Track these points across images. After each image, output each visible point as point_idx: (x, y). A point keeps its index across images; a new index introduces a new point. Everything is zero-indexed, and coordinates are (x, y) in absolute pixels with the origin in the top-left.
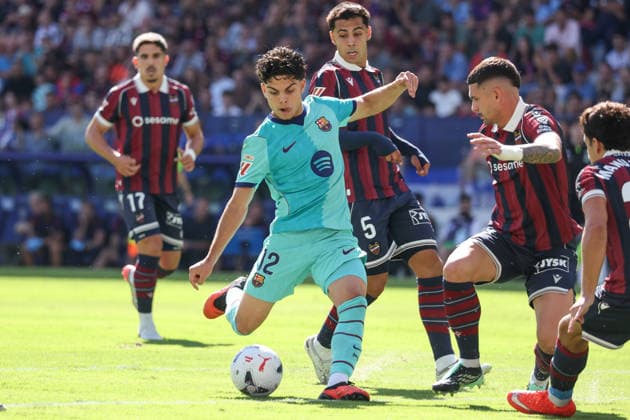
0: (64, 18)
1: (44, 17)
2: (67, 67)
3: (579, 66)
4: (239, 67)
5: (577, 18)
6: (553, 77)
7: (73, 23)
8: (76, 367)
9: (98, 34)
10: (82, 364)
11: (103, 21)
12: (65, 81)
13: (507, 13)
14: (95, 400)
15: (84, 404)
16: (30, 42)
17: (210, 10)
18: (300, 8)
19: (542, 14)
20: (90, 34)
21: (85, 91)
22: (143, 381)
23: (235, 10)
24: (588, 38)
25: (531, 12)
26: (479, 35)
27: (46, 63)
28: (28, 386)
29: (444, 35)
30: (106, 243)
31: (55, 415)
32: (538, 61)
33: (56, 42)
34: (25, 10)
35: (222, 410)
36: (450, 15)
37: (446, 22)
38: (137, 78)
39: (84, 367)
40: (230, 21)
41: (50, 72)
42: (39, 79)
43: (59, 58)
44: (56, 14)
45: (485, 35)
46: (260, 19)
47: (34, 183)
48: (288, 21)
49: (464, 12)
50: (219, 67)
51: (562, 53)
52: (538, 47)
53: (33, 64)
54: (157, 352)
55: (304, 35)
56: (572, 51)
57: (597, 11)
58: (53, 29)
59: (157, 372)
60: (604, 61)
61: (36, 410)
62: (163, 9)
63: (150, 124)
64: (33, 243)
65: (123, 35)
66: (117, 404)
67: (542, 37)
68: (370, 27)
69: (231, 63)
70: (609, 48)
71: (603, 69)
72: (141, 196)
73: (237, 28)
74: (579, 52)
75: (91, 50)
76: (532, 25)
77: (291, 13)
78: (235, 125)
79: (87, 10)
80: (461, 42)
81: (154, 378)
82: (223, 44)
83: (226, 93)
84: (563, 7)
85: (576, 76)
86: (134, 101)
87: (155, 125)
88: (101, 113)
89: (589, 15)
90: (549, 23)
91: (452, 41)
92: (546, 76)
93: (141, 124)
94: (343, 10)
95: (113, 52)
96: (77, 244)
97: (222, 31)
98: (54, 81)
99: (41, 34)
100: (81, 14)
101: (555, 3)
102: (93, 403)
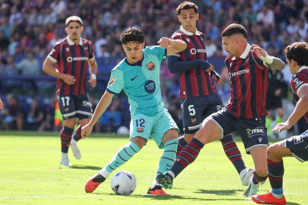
0: (23, 10)
1: (14, 9)
2: (25, 34)
3: (273, 32)
4: (109, 33)
5: (273, 9)
6: (261, 37)
7: (28, 12)
8: (30, 179)
9: (40, 18)
10: (33, 178)
11: (42, 11)
12: (24, 40)
13: (238, 7)
14: (39, 195)
15: (33, 197)
16: (7, 22)
17: (95, 6)
18: (138, 4)
19: (256, 7)
20: (36, 17)
21: (34, 45)
22: (62, 186)
23: (107, 6)
24: (278, 19)
25: (250, 6)
26: (225, 18)
27: (15, 32)
28: (7, 188)
29: (208, 18)
30: (44, 119)
31: (20, 203)
32: (253, 30)
33: (20, 21)
34: (4, 6)
35: (101, 200)
36: (211, 8)
37: (209, 11)
38: (68, 38)
39: (33, 179)
40: (104, 11)
41: (17, 36)
42: (12, 39)
43: (21, 29)
44: (20, 8)
45: (228, 17)
46: (119, 10)
47: (9, 90)
48: (132, 11)
49: (218, 6)
50: (99, 33)
51: (266, 26)
52: (253, 23)
53: (8, 32)
54: (69, 172)
55: (140, 18)
56: (270, 25)
57: (282, 6)
58: (18, 15)
59: (69, 181)
60: (286, 30)
61: (11, 200)
62: (72, 5)
63: (75, 61)
64: (9, 119)
65: (52, 18)
66: (50, 197)
67: (255, 18)
68: (198, 14)
69: (104, 31)
70: (288, 23)
71: (285, 34)
72: (68, 98)
73: (107, 15)
74: (273, 25)
75: (37, 25)
76: (251, 13)
77: (134, 7)
78: (107, 62)
79: (35, 6)
80: (216, 21)
81: (68, 184)
82: (101, 22)
83: (103, 46)
84: (266, 4)
85: (272, 38)
86: (68, 49)
87: (78, 61)
88: (51, 55)
89: (278, 8)
90: (258, 11)
91: (212, 20)
92: (257, 37)
93: (71, 61)
94: (185, 5)
95: (47, 26)
96: (30, 120)
97: (100, 16)
98: (19, 40)
99: (12, 17)
100: (32, 8)
101: (262, 2)
102: (38, 196)
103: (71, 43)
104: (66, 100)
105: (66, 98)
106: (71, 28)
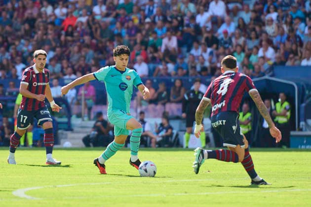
13: (144, 32)
24: (180, 44)
25: (155, 33)
26: (132, 42)
38: (34, 66)
45: (135, 43)
56: (174, 49)
57: (182, 32)
71: (189, 56)
72: (26, 117)
74: (177, 49)
76: (156, 38)
86: (34, 76)
89: (179, 34)
90: (163, 37)
93: (36, 85)
101: (165, 28)
103: (37, 72)
104: (24, 118)
105: (25, 117)
106: (40, 59)
